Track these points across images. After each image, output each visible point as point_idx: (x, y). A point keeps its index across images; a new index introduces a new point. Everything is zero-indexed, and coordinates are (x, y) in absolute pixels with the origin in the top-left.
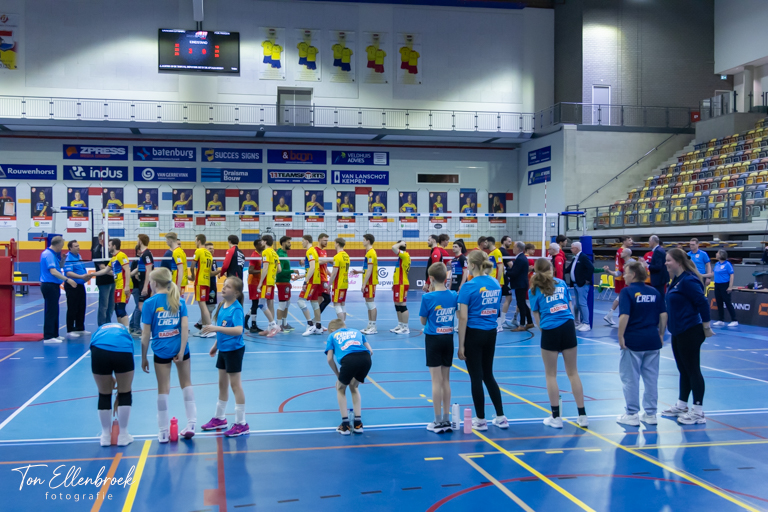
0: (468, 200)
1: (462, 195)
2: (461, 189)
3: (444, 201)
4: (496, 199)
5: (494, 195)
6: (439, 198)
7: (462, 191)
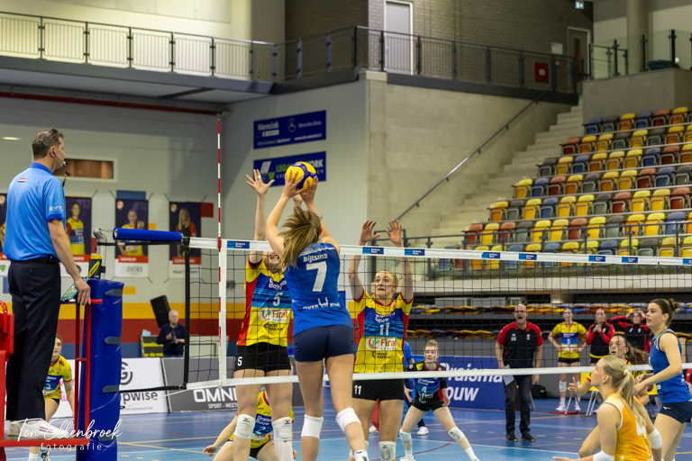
0: (132, 215)
1: (121, 205)
2: (119, 192)
3: (86, 216)
4: (183, 214)
5: (180, 205)
6: (76, 210)
7: (121, 196)
